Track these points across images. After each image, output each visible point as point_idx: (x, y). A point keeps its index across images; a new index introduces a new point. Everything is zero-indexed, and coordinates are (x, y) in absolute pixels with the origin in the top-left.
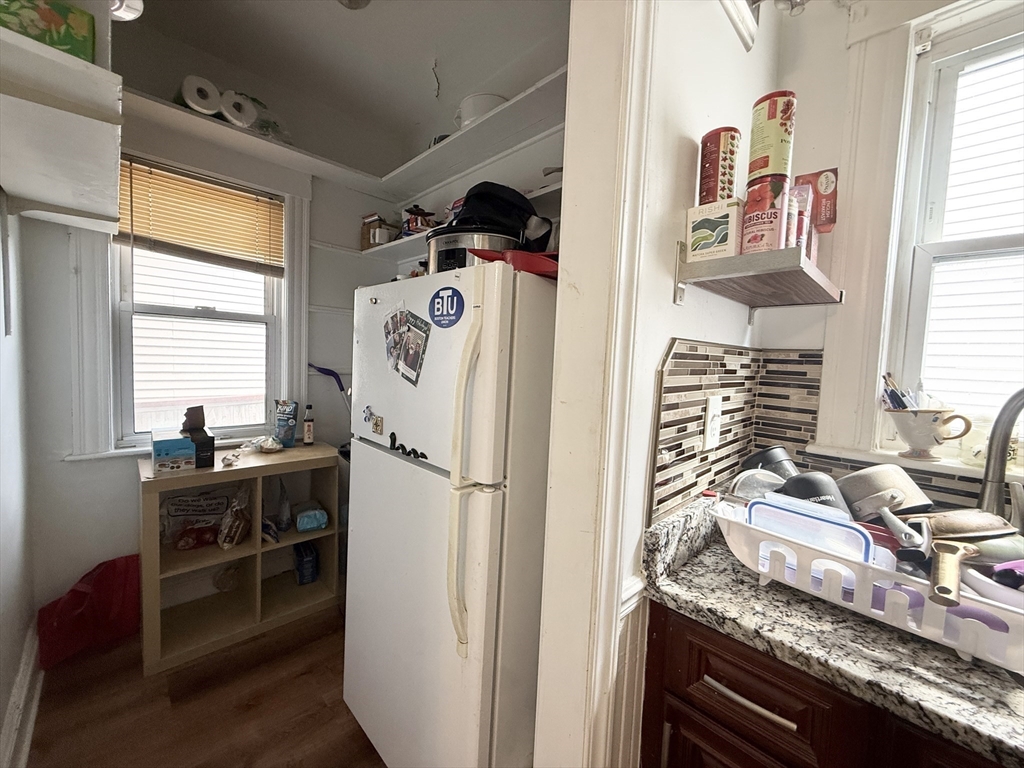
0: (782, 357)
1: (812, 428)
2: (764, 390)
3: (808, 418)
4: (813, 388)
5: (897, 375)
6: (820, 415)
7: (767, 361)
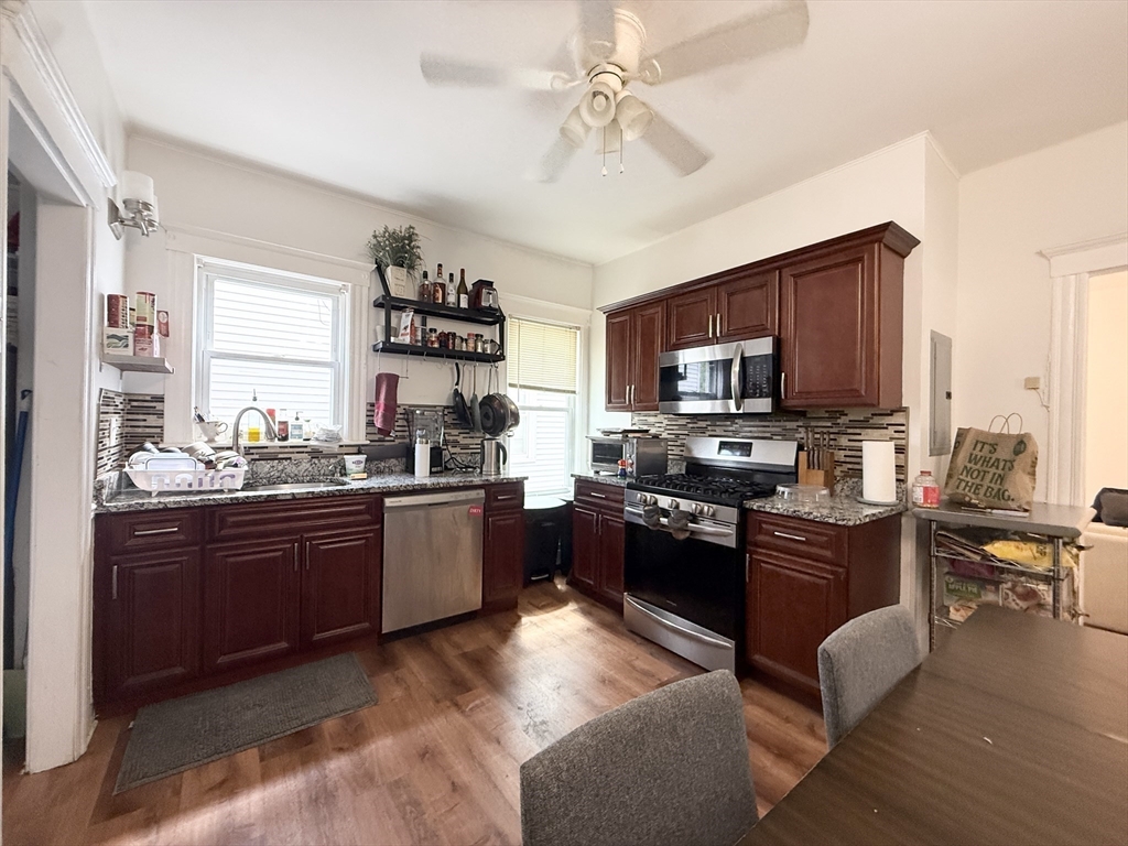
0: (141, 398)
1: (161, 436)
2: (130, 417)
3: (159, 430)
4: (161, 415)
5: (199, 407)
6: (165, 428)
7: (130, 400)
